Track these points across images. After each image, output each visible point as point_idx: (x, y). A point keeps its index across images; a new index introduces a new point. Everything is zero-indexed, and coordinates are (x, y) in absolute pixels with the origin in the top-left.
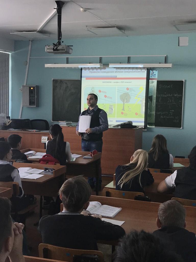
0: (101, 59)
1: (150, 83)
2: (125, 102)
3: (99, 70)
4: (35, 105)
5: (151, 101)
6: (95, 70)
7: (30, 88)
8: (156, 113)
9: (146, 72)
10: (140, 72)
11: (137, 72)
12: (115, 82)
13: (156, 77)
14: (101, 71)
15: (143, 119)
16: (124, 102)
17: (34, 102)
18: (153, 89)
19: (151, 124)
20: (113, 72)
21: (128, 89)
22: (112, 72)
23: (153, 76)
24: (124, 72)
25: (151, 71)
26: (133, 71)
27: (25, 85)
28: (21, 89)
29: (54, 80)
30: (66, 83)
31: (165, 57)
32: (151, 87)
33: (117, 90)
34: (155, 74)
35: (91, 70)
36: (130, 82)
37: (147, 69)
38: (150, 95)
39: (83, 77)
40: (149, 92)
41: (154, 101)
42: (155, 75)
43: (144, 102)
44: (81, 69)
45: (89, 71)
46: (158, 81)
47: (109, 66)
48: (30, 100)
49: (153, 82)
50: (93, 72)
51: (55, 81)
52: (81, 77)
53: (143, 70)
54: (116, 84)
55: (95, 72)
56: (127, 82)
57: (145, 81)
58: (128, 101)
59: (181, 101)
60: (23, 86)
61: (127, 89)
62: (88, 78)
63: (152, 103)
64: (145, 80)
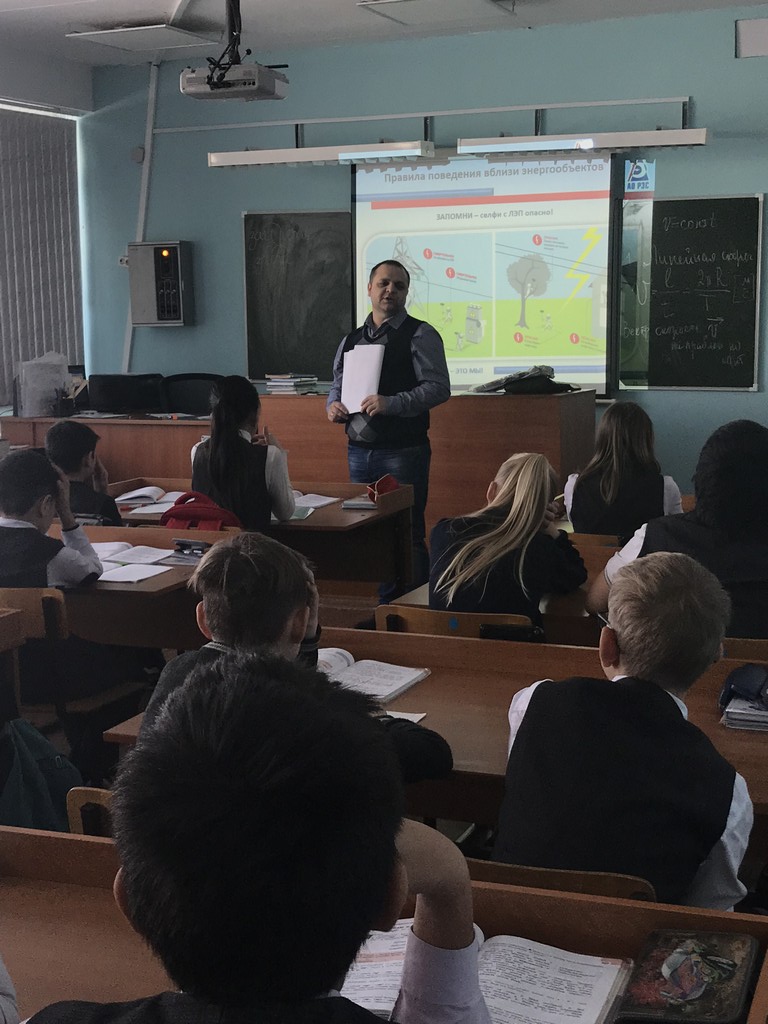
0: (428, 123)
1: (625, 212)
2: (528, 292)
3: (422, 170)
4: (179, 319)
5: (631, 285)
6: (406, 171)
7: (158, 251)
8: (651, 332)
9: (607, 167)
10: (584, 168)
11: (572, 170)
12: (485, 216)
13: (651, 186)
14: (431, 172)
15: (601, 359)
16: (523, 295)
17: (175, 306)
18: (640, 237)
19: (632, 377)
20: (479, 174)
21: (537, 240)
22: (472, 175)
23: (636, 183)
24: (521, 172)
25: (629, 166)
26: (555, 166)
27: (139, 239)
28: (126, 259)
29: (248, 218)
30: (296, 229)
31: (684, 104)
32: (632, 228)
33: (494, 246)
34: (646, 175)
35: (391, 171)
36: (548, 213)
37: (613, 156)
38: (627, 260)
39: (361, 201)
40: (624, 250)
41: (645, 283)
42: (646, 177)
43: (604, 288)
44: (353, 168)
45: (385, 173)
46: (656, 204)
47: (459, 148)
48: (160, 298)
49: (636, 209)
50: (400, 179)
51: (253, 222)
52: (354, 199)
53: (595, 162)
54: (490, 221)
55: (405, 177)
56: (536, 213)
57: (604, 205)
58: (538, 290)
59: (751, 281)
60: (133, 246)
61: (535, 241)
62: (381, 203)
63: (635, 290)
64: (606, 203)
